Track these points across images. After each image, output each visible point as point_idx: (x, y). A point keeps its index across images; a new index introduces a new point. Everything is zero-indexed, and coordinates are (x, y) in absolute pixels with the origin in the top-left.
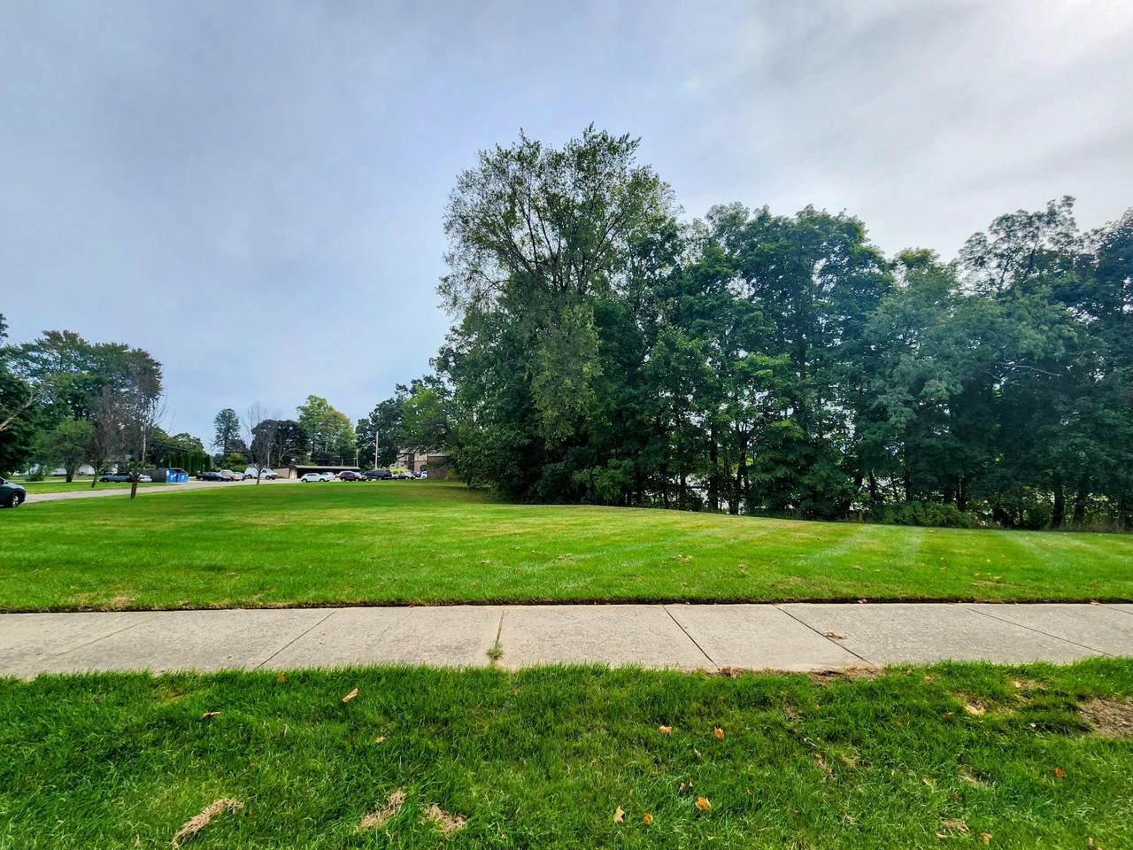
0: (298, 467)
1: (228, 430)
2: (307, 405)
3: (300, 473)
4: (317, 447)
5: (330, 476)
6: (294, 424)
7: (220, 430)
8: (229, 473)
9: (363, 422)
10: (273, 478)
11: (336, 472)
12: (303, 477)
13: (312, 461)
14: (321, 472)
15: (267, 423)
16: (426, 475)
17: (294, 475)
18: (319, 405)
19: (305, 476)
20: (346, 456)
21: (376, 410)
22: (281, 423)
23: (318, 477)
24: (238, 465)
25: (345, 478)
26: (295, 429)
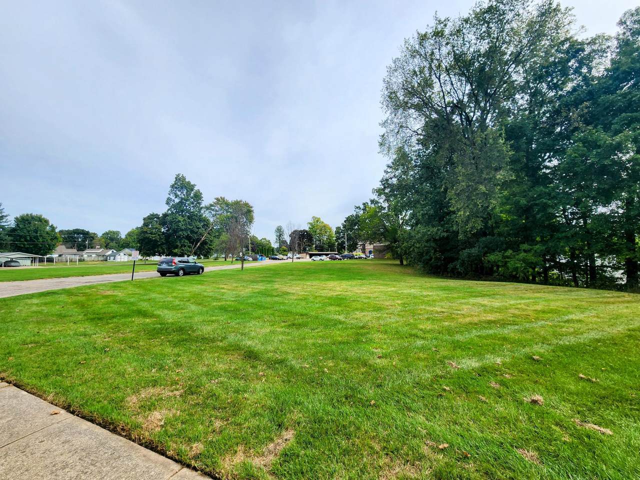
0: (310, 252)
1: (280, 235)
2: (312, 222)
3: (311, 256)
4: (318, 242)
5: (324, 257)
6: (306, 232)
7: (277, 236)
8: (281, 256)
9: (338, 228)
10: (299, 258)
11: (327, 255)
12: (312, 258)
13: (316, 249)
14: (320, 255)
15: (295, 231)
16: (373, 257)
17: (308, 256)
18: (317, 221)
19: (313, 258)
20: (331, 247)
21: (345, 221)
22: (301, 231)
23: (318, 258)
24: (284, 252)
25: (331, 258)
26: (307, 234)
